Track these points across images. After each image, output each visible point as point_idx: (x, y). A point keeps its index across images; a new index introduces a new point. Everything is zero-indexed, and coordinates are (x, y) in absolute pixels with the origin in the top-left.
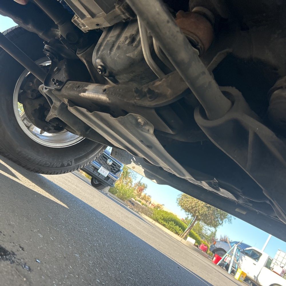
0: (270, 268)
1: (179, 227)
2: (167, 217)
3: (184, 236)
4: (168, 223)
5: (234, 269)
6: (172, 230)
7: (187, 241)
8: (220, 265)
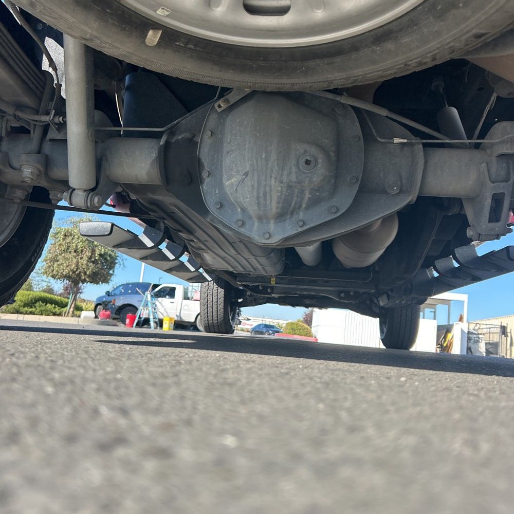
0: (188, 299)
1: (52, 304)
2: (28, 299)
3: (71, 312)
4: (35, 307)
5: (155, 320)
6: (47, 314)
7: (84, 318)
8: (138, 325)
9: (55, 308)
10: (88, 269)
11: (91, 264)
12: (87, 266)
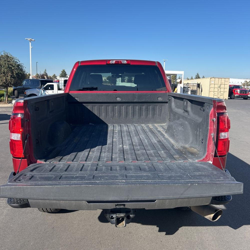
0: (60, 90)
10: (12, 81)
11: (12, 79)
12: (11, 80)
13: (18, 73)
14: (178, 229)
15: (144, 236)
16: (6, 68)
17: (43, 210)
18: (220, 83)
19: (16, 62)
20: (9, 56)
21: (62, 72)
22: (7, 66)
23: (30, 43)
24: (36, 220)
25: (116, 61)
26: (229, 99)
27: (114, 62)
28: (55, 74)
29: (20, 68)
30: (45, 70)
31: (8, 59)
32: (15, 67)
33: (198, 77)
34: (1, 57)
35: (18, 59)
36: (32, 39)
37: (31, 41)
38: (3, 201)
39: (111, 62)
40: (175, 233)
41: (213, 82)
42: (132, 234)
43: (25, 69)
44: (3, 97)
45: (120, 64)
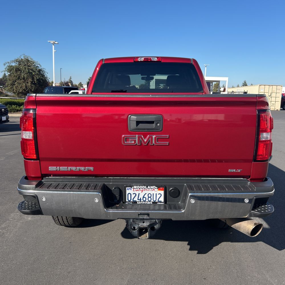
9: (16, 107)
10: (32, 88)
11: (33, 85)
12: (31, 86)
13: (39, 79)
14: (212, 248)
15: (172, 254)
16: (26, 73)
17: (60, 224)
18: (270, 91)
19: (37, 66)
20: (29, 60)
21: (89, 79)
22: (27, 71)
23: (53, 46)
24: (52, 234)
25: (144, 59)
26: (281, 110)
27: (142, 59)
28: (81, 83)
29: (41, 73)
30: (71, 77)
31: (28, 63)
32: (36, 73)
33: (245, 84)
34: (21, 61)
35: (39, 64)
36: (55, 42)
37: (54, 44)
38: (18, 213)
39: (139, 60)
40: (209, 252)
41: (263, 90)
42: (158, 252)
43: (47, 75)
44: (22, 106)
45: (149, 61)
